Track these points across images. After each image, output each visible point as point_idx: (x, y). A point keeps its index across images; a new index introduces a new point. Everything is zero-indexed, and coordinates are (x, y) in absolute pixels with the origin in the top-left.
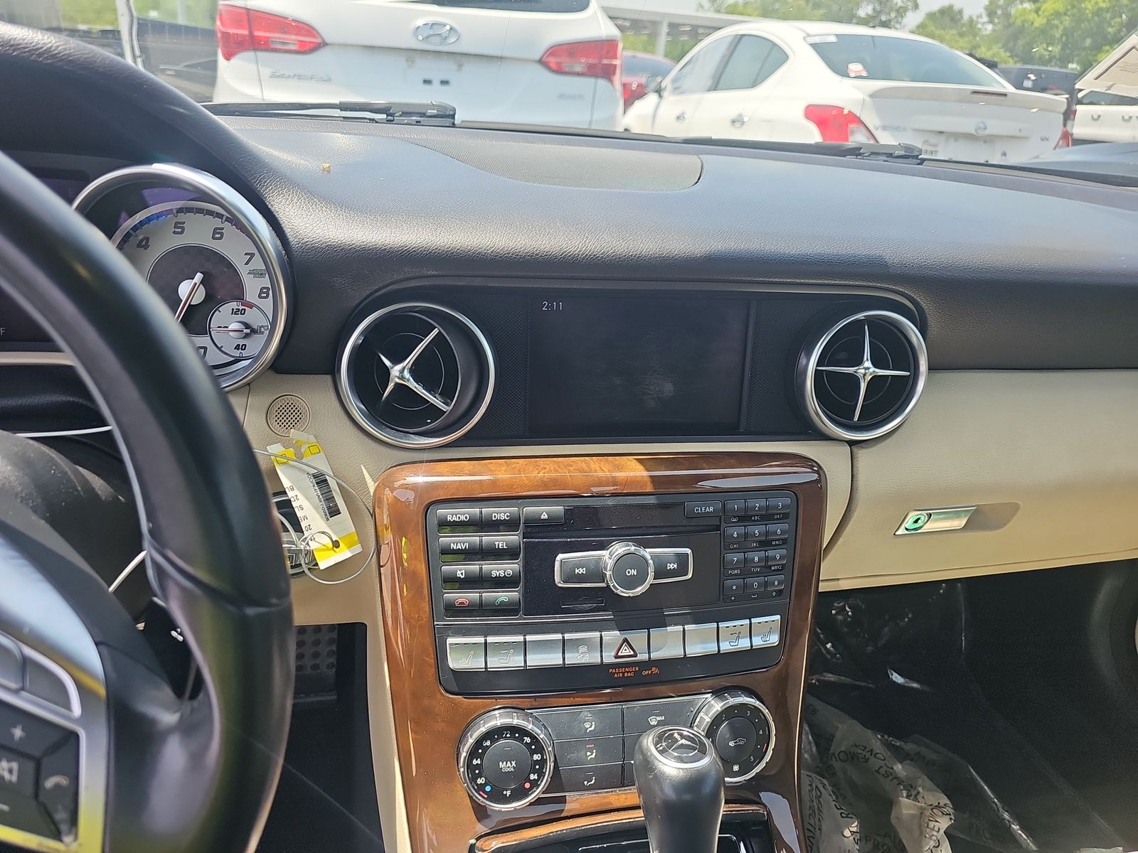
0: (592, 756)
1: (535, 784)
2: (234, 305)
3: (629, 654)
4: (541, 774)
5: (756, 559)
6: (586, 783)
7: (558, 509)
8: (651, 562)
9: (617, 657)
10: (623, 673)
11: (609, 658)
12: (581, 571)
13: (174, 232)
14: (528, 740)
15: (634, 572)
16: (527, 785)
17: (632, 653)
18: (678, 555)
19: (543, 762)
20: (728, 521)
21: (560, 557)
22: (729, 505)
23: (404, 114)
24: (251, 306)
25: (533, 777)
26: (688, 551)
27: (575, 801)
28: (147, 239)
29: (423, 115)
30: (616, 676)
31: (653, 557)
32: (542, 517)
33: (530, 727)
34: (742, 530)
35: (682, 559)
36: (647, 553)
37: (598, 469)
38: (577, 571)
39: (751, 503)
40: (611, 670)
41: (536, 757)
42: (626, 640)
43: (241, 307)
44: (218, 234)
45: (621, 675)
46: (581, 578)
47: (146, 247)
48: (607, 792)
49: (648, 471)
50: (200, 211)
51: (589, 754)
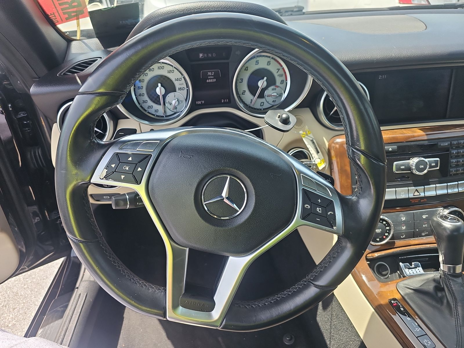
0: (404, 228)
1: (387, 237)
2: (273, 87)
3: (418, 194)
4: (389, 233)
5: (461, 161)
6: (401, 237)
7: (395, 147)
8: (428, 163)
9: (414, 195)
10: (415, 201)
11: (411, 196)
12: (403, 167)
13: (256, 64)
14: (384, 223)
15: (422, 166)
16: (384, 237)
17: (419, 194)
18: (435, 160)
19: (390, 230)
20: (452, 148)
21: (395, 163)
22: (453, 142)
23: (286, 12)
24: (278, 87)
25: (386, 234)
26: (438, 159)
27: (398, 243)
28: (247, 67)
29: (292, 11)
30: (412, 202)
31: (429, 161)
32: (390, 150)
33: (386, 218)
34: (456, 151)
35: (436, 162)
36: (427, 160)
37: (407, 133)
38: (401, 167)
39: (460, 141)
40: (410, 200)
41: (388, 228)
42: (417, 190)
43: (275, 88)
44: (269, 63)
45: (414, 202)
46: (403, 170)
47: (247, 70)
48: (408, 240)
49: (425, 132)
50: (264, 56)
51: (403, 227)
